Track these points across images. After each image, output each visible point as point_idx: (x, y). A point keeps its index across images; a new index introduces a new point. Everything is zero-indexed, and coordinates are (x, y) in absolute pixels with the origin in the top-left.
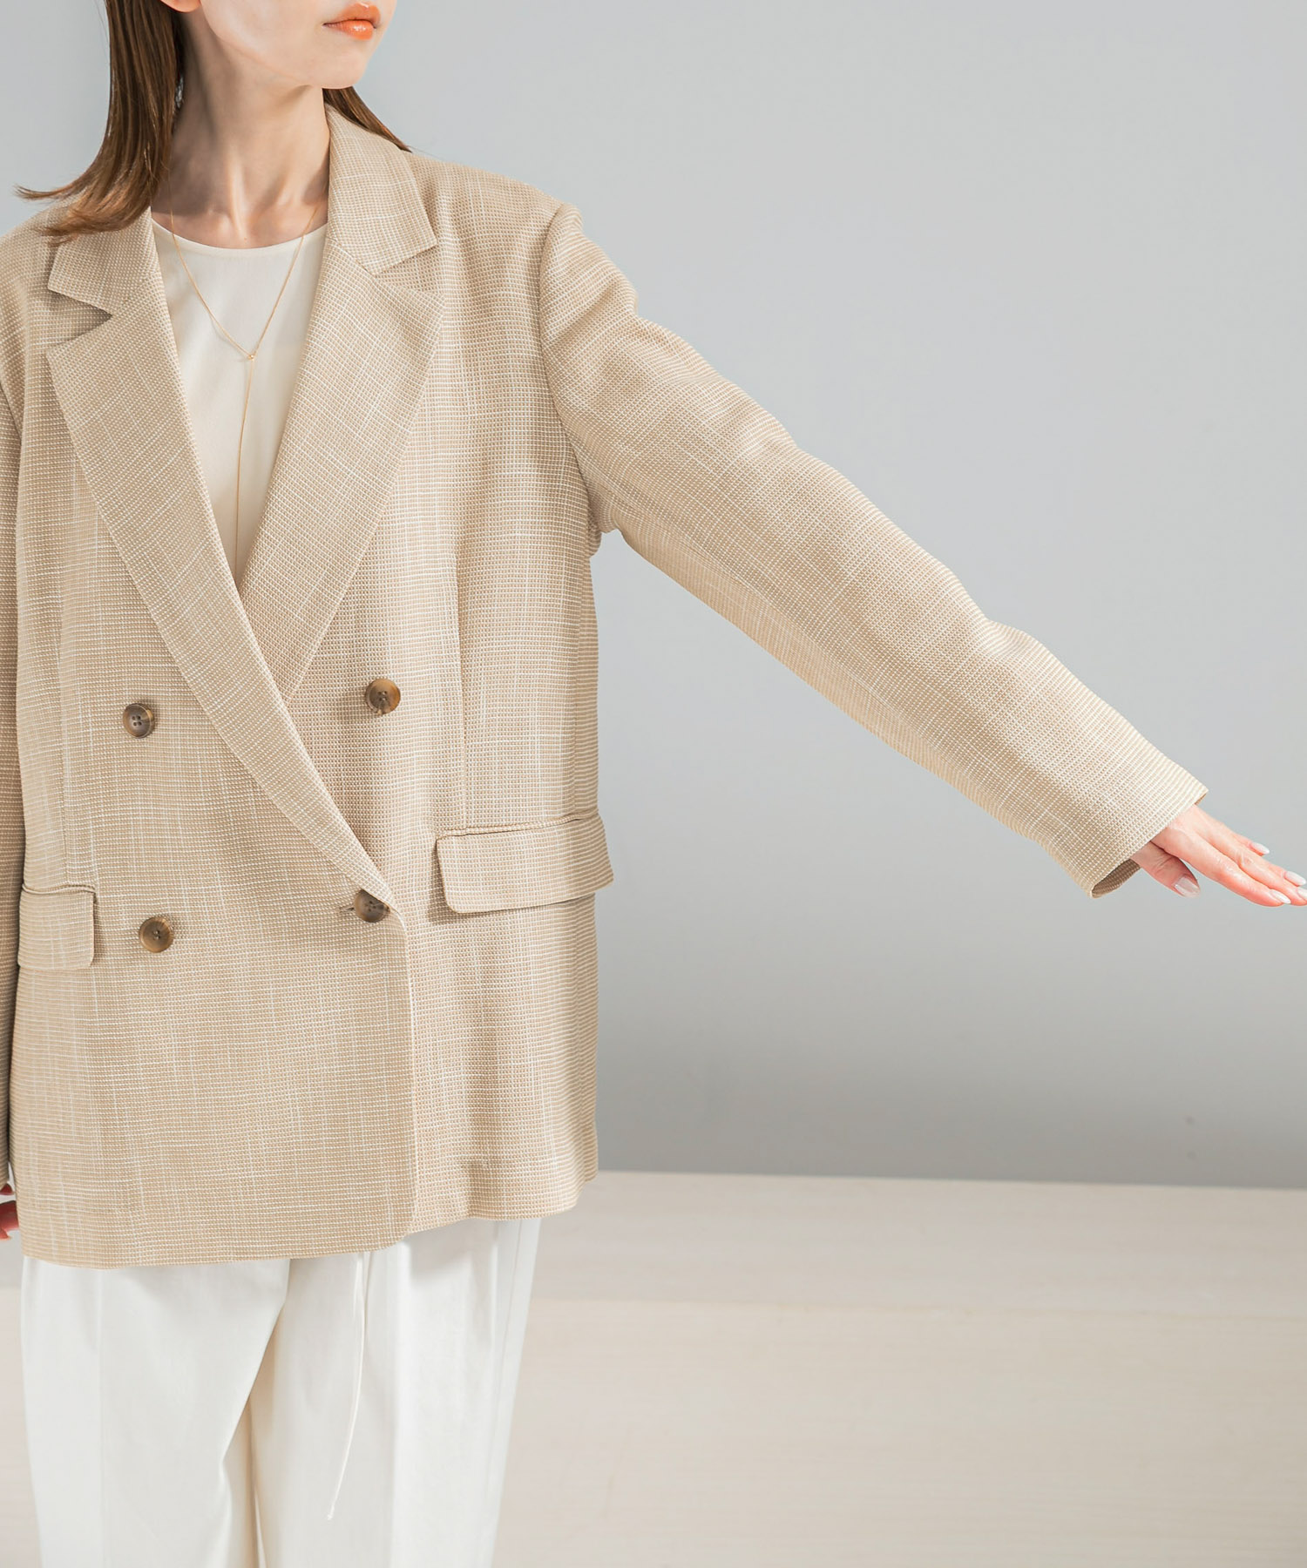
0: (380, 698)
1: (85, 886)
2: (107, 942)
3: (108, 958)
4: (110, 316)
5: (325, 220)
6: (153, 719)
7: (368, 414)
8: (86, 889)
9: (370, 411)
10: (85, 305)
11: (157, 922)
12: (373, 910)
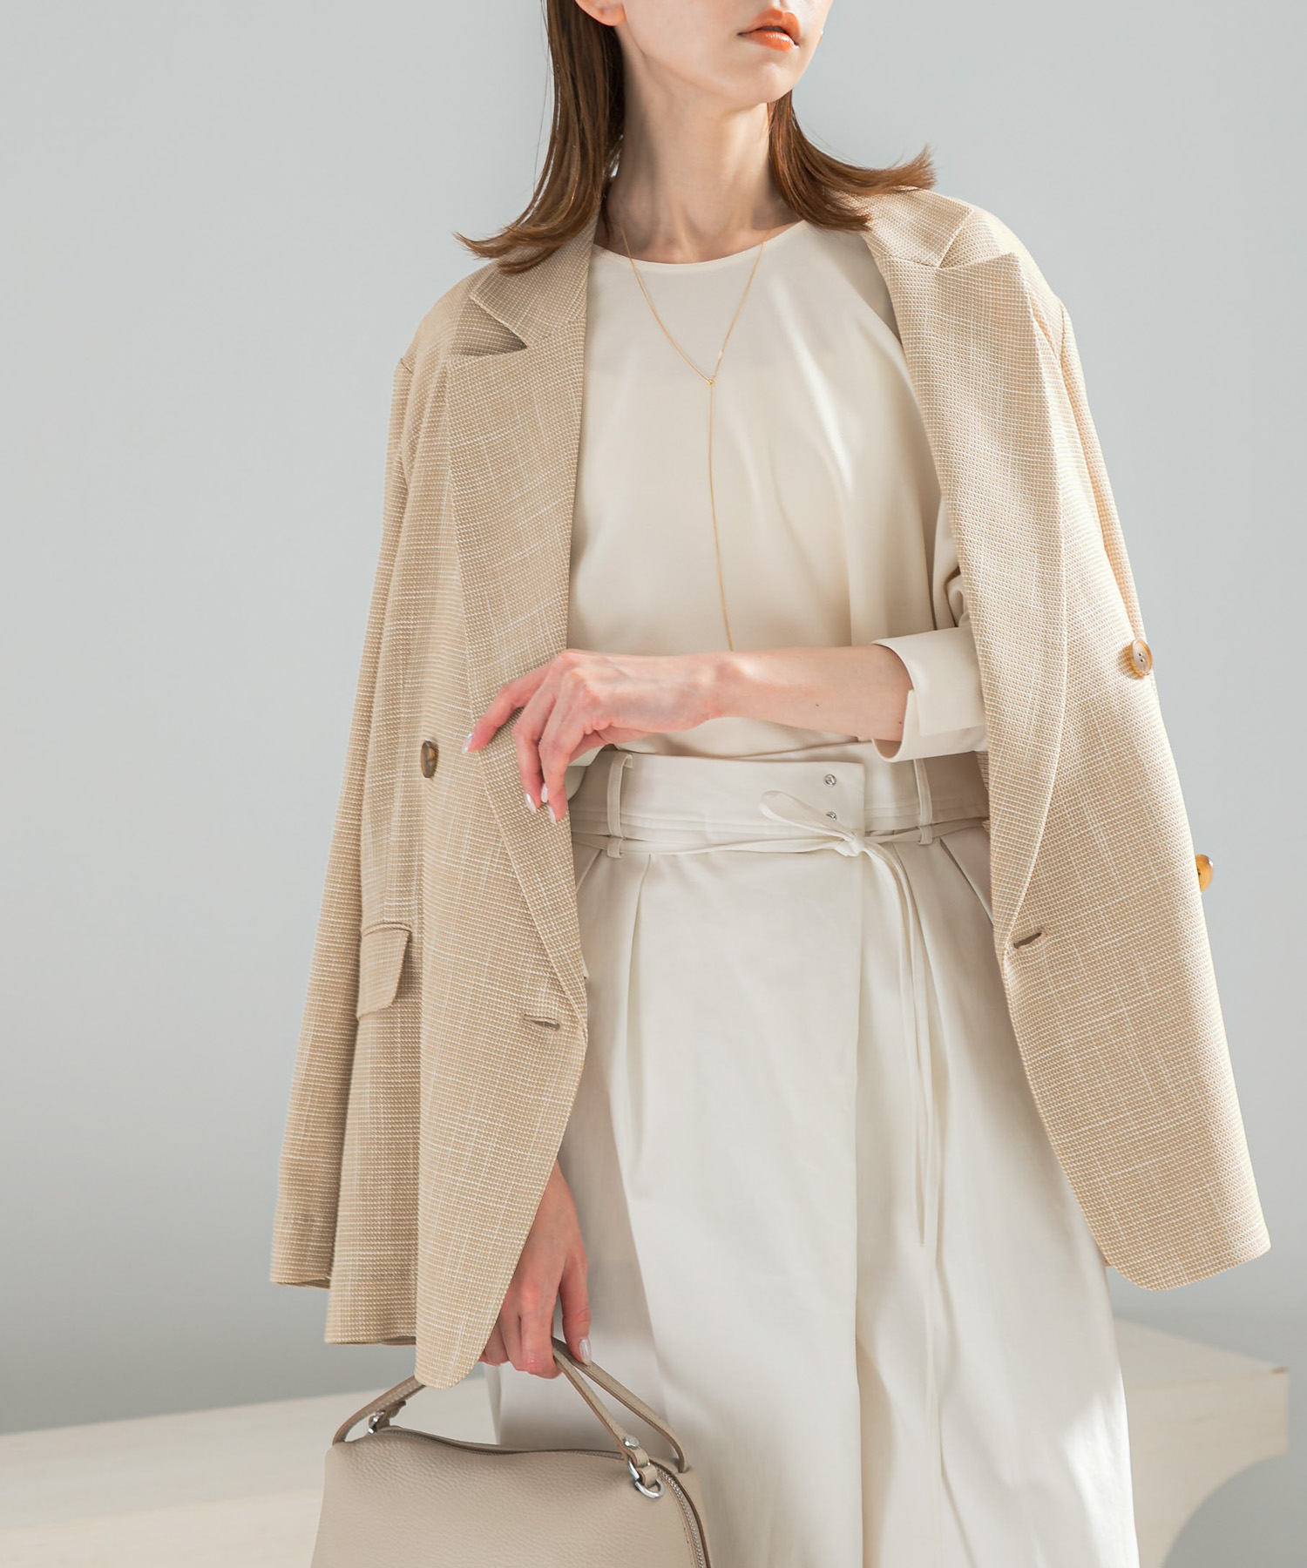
1: (401, 923)
8: (403, 927)
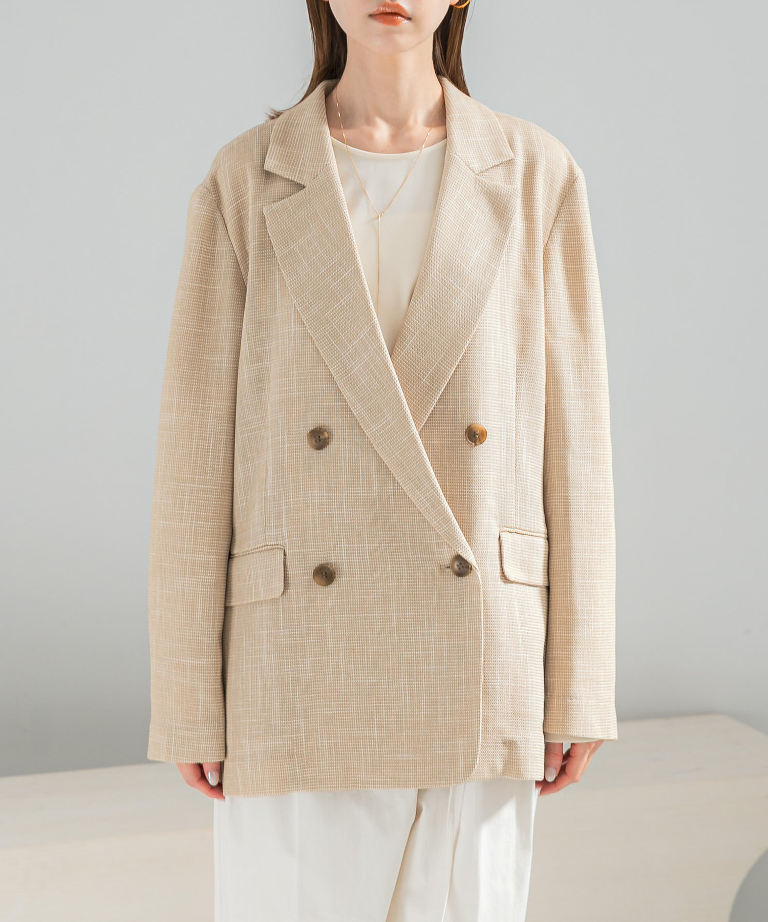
0: (474, 436)
1: (278, 545)
2: (291, 580)
3: (291, 590)
4: (304, 187)
5: (446, 137)
6: (328, 438)
7: (473, 257)
8: (279, 547)
9: (475, 255)
10: (288, 180)
11: (325, 567)
12: (462, 568)
